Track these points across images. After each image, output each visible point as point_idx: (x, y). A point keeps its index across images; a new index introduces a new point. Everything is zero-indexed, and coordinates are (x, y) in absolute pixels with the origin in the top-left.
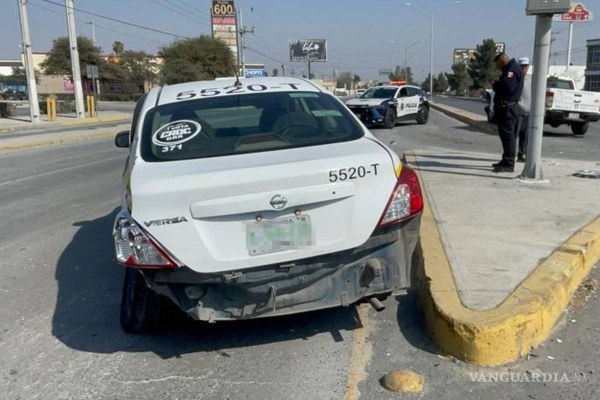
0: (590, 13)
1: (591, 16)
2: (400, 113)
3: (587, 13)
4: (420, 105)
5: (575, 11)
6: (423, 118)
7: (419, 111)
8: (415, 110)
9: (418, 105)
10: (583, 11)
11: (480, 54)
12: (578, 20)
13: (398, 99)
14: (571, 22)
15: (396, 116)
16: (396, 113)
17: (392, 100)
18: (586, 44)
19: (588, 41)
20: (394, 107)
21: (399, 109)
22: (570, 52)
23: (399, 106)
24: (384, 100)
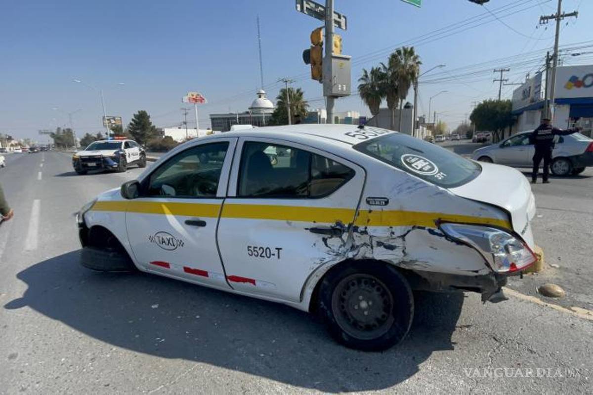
0: (205, 99)
1: (206, 101)
2: (129, 160)
3: (203, 99)
4: (140, 154)
5: (196, 97)
6: (143, 163)
7: (140, 158)
8: (138, 157)
9: (139, 154)
10: (201, 98)
11: (137, 120)
12: (199, 103)
13: (125, 150)
14: (195, 104)
15: (126, 162)
16: (126, 160)
17: (121, 151)
18: (209, 117)
19: (211, 115)
20: (124, 156)
21: (127, 157)
22: (197, 121)
23: (127, 155)
24: (115, 151)
